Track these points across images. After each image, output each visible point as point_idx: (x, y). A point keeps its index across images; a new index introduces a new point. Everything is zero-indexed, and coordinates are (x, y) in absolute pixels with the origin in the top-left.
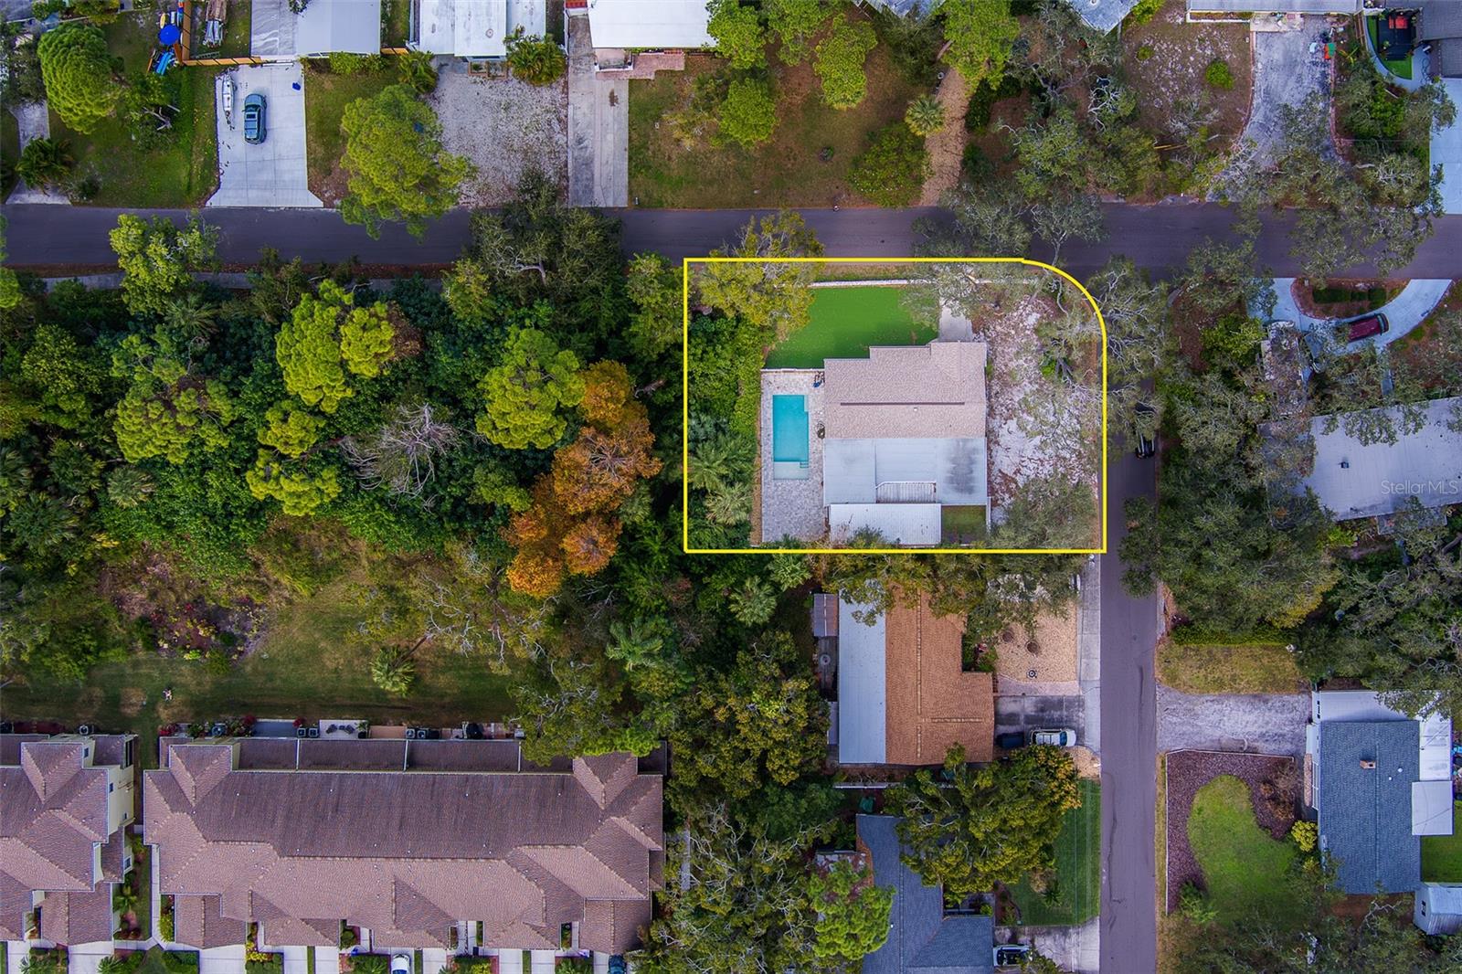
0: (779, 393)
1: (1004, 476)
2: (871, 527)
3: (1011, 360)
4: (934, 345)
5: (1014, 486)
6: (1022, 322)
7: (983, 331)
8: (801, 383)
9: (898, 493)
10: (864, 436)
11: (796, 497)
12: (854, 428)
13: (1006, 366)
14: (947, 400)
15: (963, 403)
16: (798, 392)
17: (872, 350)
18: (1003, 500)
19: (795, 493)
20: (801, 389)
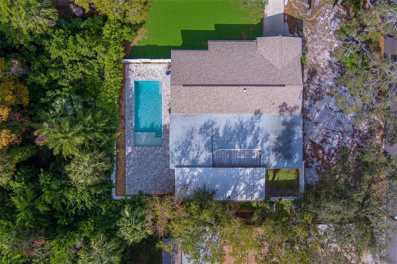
0: (139, 79)
1: (313, 144)
2: (207, 188)
3: (319, 54)
4: (260, 40)
5: (321, 152)
6: (327, 25)
7: (298, 32)
8: (157, 71)
9: (230, 158)
10: (202, 112)
11: (152, 160)
12: (194, 106)
13: (315, 59)
14: (271, 83)
15: (284, 85)
16: (153, 78)
17: (211, 44)
18: (313, 162)
19: (151, 157)
20: (156, 76)
